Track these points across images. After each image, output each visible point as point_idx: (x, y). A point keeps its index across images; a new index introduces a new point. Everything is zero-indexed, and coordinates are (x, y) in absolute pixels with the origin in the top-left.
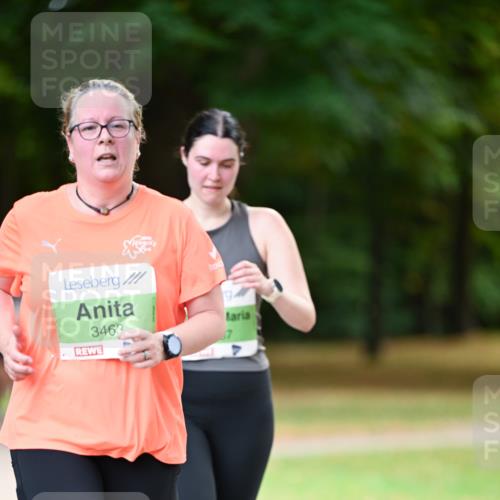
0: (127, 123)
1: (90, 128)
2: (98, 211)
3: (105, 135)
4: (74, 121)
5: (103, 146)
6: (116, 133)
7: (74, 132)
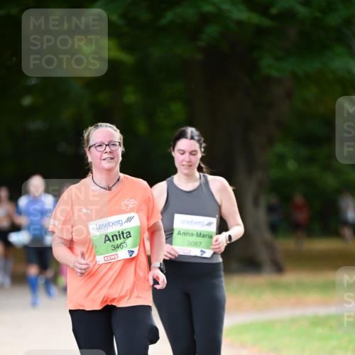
0: (118, 144)
1: (100, 146)
2: (106, 189)
3: (108, 149)
4: (91, 143)
5: (106, 154)
6: (113, 148)
7: (91, 148)
